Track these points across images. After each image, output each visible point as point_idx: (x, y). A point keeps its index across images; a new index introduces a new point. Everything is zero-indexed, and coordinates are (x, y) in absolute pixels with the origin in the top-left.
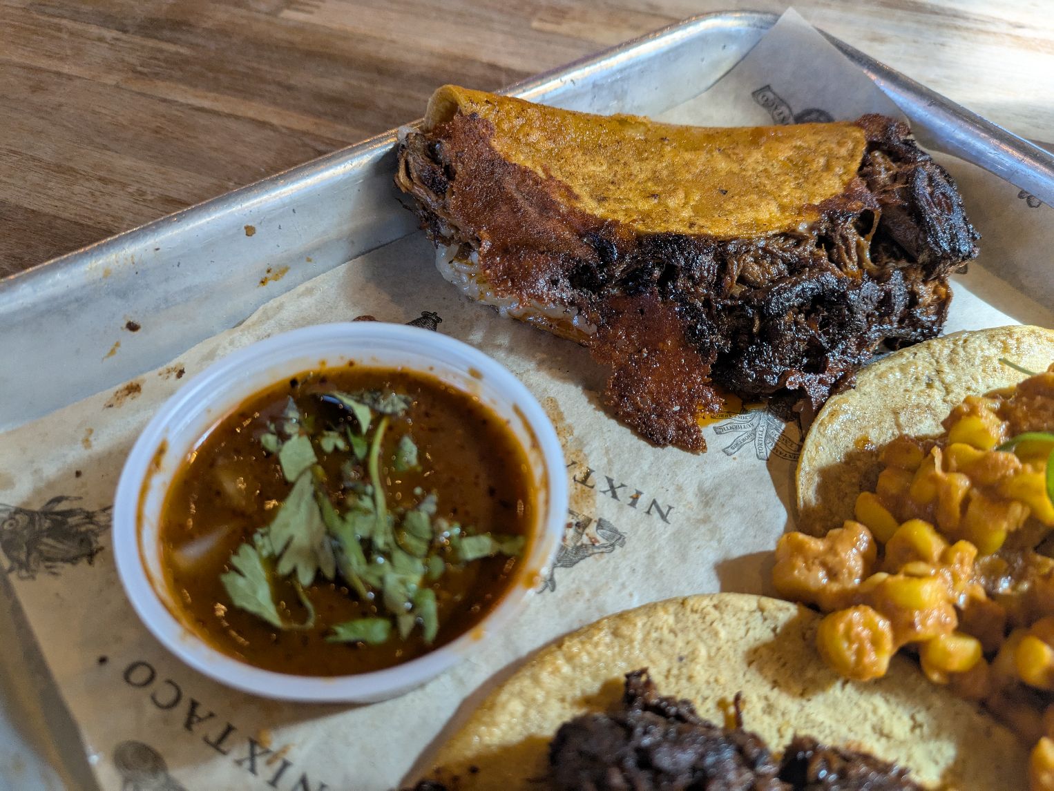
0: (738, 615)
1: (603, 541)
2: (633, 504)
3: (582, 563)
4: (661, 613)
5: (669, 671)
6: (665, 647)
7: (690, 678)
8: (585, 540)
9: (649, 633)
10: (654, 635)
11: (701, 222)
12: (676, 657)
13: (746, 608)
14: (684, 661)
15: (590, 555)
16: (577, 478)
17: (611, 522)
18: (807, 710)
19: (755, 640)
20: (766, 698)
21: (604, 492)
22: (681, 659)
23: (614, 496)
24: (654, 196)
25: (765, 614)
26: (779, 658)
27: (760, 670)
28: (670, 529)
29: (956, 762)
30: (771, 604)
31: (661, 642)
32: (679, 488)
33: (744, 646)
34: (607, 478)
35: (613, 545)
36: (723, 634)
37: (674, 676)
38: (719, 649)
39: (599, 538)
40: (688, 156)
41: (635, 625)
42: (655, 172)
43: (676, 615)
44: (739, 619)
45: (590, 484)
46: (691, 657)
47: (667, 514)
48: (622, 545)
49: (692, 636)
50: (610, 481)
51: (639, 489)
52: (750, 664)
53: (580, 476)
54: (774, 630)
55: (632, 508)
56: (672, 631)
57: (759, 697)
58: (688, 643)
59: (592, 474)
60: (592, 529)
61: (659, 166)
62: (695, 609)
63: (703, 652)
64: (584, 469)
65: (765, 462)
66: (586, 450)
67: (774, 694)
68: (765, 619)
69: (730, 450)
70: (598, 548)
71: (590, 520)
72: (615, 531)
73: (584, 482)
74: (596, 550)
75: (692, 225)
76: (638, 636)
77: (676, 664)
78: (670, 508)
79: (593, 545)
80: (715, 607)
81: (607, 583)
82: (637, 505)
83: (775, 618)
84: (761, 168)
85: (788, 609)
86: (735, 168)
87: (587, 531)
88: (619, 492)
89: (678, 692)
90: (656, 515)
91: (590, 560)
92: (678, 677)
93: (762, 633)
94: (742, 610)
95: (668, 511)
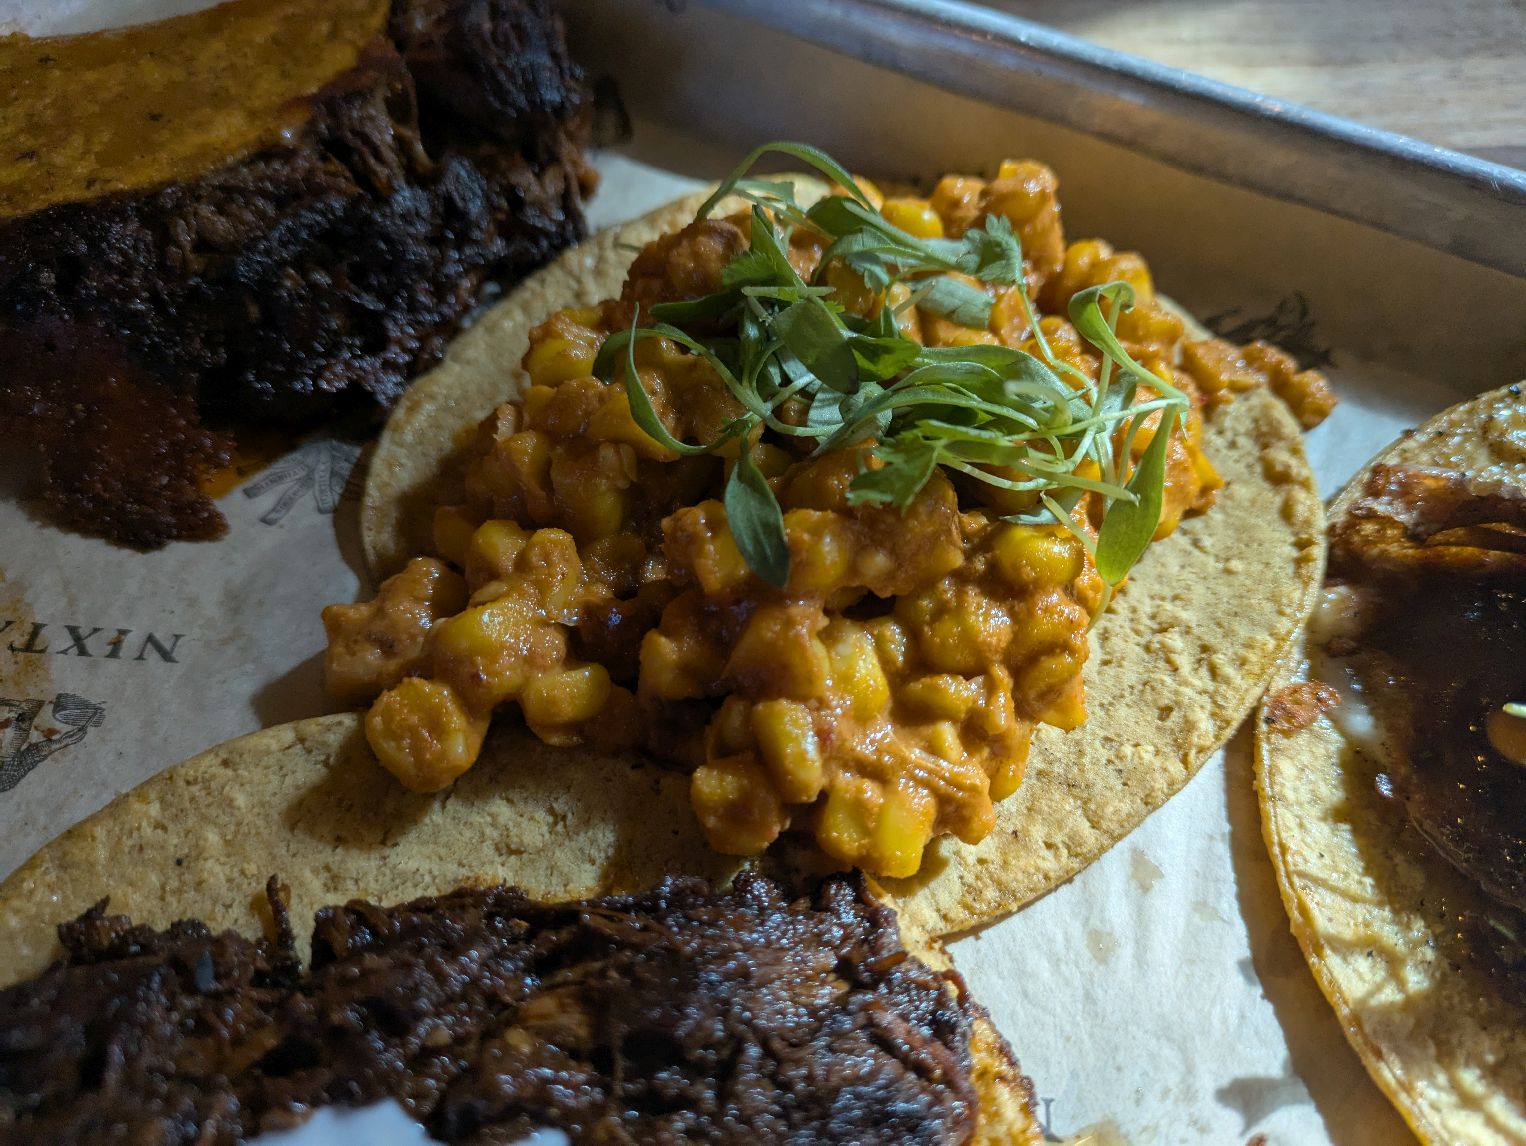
0: (263, 763)
1: (65, 728)
2: (114, 654)
3: (31, 775)
4: (137, 806)
5: (163, 888)
6: (149, 854)
7: (199, 885)
8: (35, 737)
9: (119, 842)
10: (128, 843)
11: (109, 173)
12: (172, 863)
13: (274, 746)
14: (185, 864)
15: (45, 757)
16: (17, 644)
17: (78, 693)
18: (392, 860)
19: (298, 788)
20: (327, 868)
21: (64, 652)
22: (179, 862)
23: (83, 652)
24: (30, 154)
25: (307, 744)
26: (340, 802)
27: (311, 831)
28: (177, 670)
29: (619, 848)
30: (312, 726)
31: (141, 848)
32: (192, 602)
33: (279, 804)
34: (68, 627)
35: (83, 730)
36: (241, 800)
37: (173, 892)
38: (239, 824)
39: (58, 725)
40: (90, 76)
41: (94, 839)
42: (33, 115)
43: (162, 801)
44: (267, 768)
45: (40, 648)
46: (194, 854)
47: (173, 649)
48: (97, 724)
49: (191, 822)
50: (73, 630)
51: (123, 626)
52: (292, 828)
53: (19, 640)
54: (326, 763)
55: (111, 661)
56: (160, 826)
57: (315, 871)
58: (187, 833)
59: (43, 631)
60: (46, 717)
61: (40, 105)
62: (191, 779)
63: (212, 837)
64: (29, 628)
65: (330, 516)
66: (28, 597)
67: (336, 857)
68: (309, 752)
69: (273, 516)
70: (59, 741)
71: (40, 704)
72: (84, 705)
73: (29, 647)
74: (55, 746)
75: (90, 183)
76: (102, 854)
77: (173, 873)
78: (177, 637)
79: (50, 740)
80: (225, 763)
81: (75, 791)
82: (121, 654)
83: (324, 744)
84: (223, 64)
85: (340, 723)
86: (178, 74)
87: (37, 721)
88: (90, 644)
89: (185, 912)
90: (153, 656)
91: (42, 767)
92: (179, 892)
93: (305, 772)
94: (268, 752)
95: (174, 645)
